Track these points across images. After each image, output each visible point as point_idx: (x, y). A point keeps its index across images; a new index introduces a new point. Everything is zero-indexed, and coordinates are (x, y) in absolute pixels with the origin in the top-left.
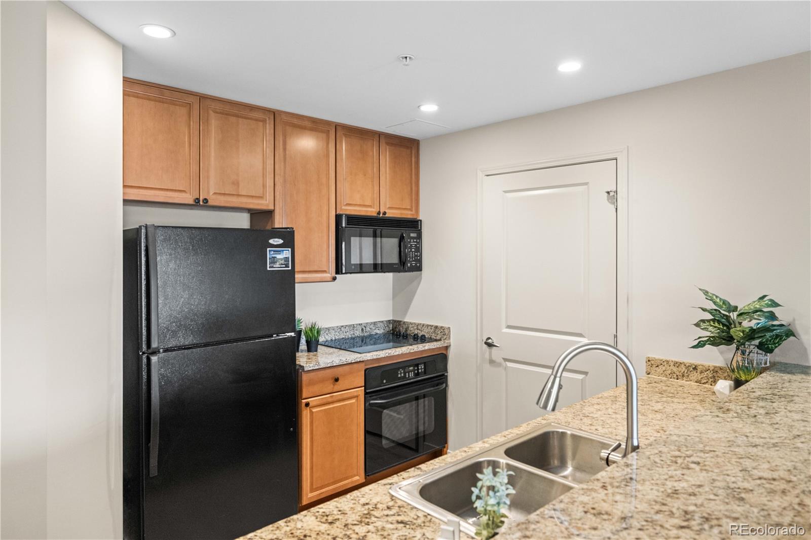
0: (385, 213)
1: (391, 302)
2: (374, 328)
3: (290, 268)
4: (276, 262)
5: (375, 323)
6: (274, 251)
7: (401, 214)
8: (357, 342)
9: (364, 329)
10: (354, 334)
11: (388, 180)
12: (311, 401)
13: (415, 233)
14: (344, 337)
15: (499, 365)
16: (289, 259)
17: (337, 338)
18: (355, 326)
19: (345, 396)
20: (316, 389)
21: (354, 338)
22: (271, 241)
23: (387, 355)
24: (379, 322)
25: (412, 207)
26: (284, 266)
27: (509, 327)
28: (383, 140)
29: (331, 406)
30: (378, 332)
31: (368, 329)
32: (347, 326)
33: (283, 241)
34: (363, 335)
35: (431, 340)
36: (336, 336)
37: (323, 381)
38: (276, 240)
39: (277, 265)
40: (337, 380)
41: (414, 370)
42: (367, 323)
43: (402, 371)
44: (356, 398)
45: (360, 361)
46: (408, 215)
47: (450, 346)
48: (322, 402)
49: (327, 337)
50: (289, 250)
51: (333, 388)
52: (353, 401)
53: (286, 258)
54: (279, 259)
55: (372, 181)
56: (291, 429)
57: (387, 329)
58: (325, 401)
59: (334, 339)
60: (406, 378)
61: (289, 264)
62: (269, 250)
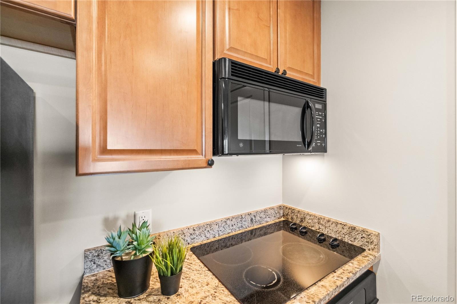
0: (285, 72)
2: (264, 216)
5: (265, 211)
7: (303, 79)
10: (242, 226)
14: (230, 231)
18: (243, 217)
24: (270, 209)
25: (313, 73)
30: (269, 220)
32: (233, 218)
34: (253, 225)
42: (257, 212)
46: (310, 82)
55: (268, 26)
57: (278, 216)
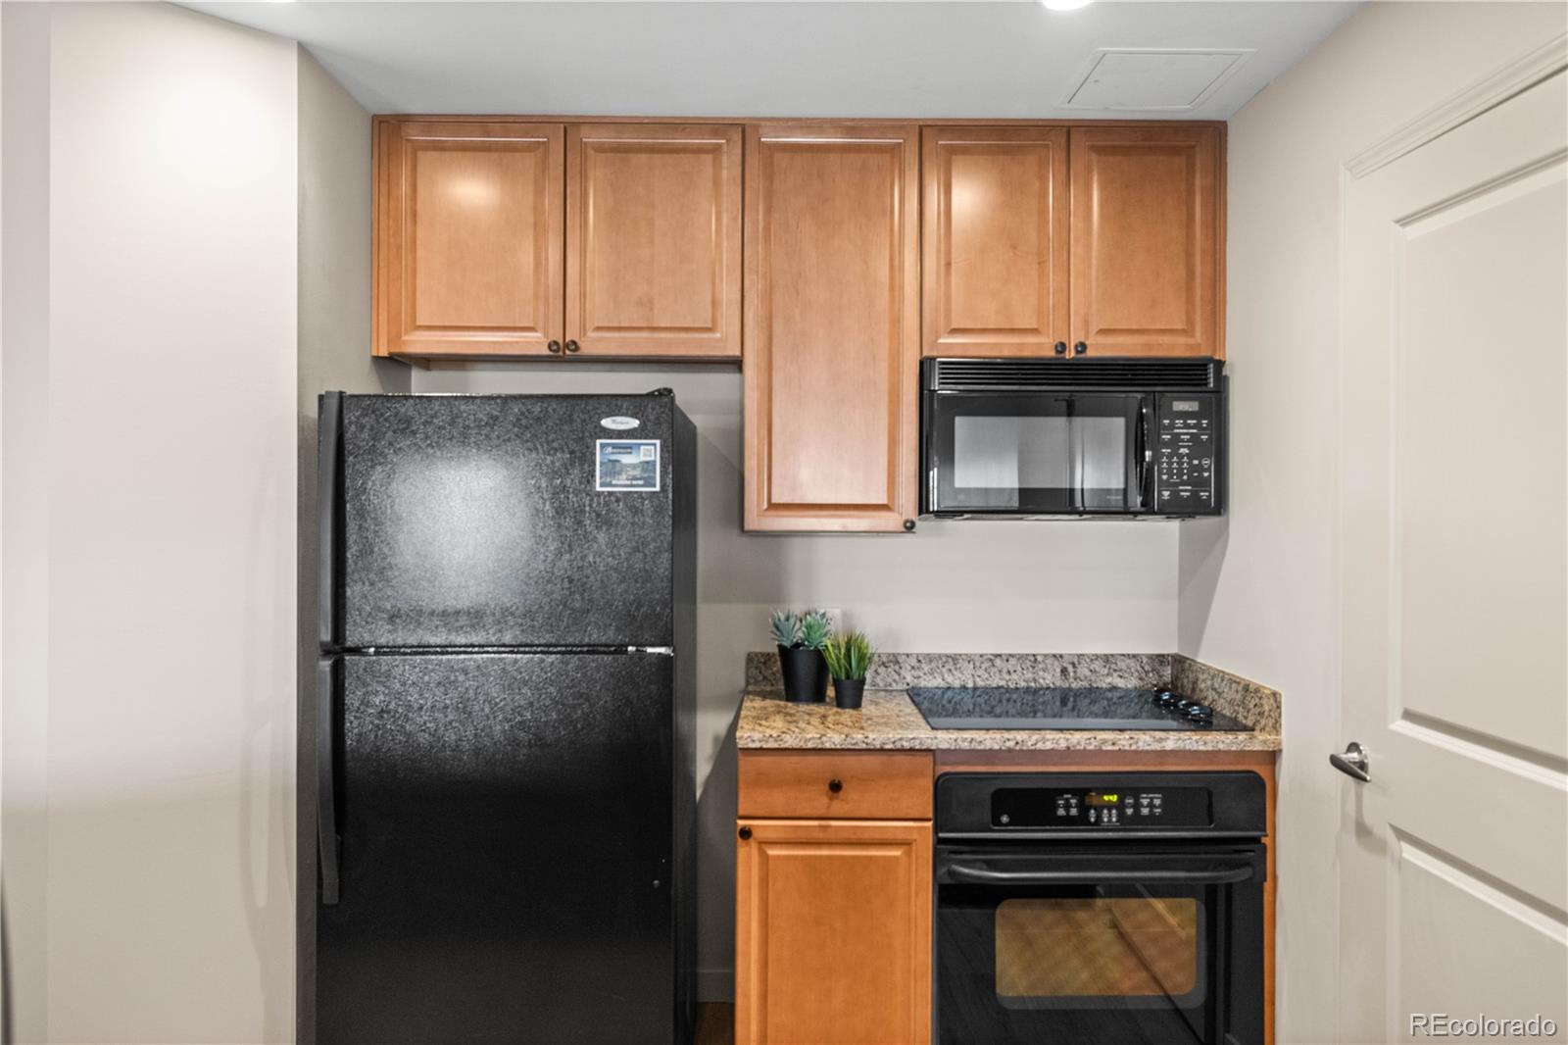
0: (1082, 347)
1: (1175, 604)
2: (1106, 671)
3: (658, 488)
4: (619, 474)
5: (1107, 659)
6: (614, 446)
7: (1149, 346)
8: (1044, 703)
9: (1070, 669)
10: (1035, 680)
11: (1094, 254)
12: (758, 826)
13: (1191, 399)
14: (1003, 683)
15: (1380, 847)
16: (655, 465)
17: (980, 683)
18: (1039, 658)
19: (867, 836)
20: (778, 800)
21: (1036, 691)
22: (607, 423)
23: (1011, 744)
24: (1124, 655)
25: (1190, 321)
26: (641, 482)
27: (1409, 716)
28: (1079, 142)
29: (825, 852)
30: (1120, 683)
31: (1083, 671)
32: (1011, 655)
33: (638, 422)
34: (1067, 685)
35: (1234, 726)
36: (978, 679)
37: (799, 781)
38: (619, 419)
39: (623, 479)
40: (835, 787)
41: (1120, 806)
42: (1080, 656)
43: (1073, 801)
44: (906, 847)
45: (912, 750)
46: (1176, 348)
47: (1280, 751)
48: (792, 836)
49: (949, 679)
50: (655, 445)
51: (829, 807)
52: (896, 853)
53: (648, 462)
54: (629, 466)
55: (1039, 263)
56: (656, 882)
57: (1153, 679)
58: (802, 835)
59: (970, 685)
60: (1090, 824)
61: (655, 478)
62: (601, 444)
